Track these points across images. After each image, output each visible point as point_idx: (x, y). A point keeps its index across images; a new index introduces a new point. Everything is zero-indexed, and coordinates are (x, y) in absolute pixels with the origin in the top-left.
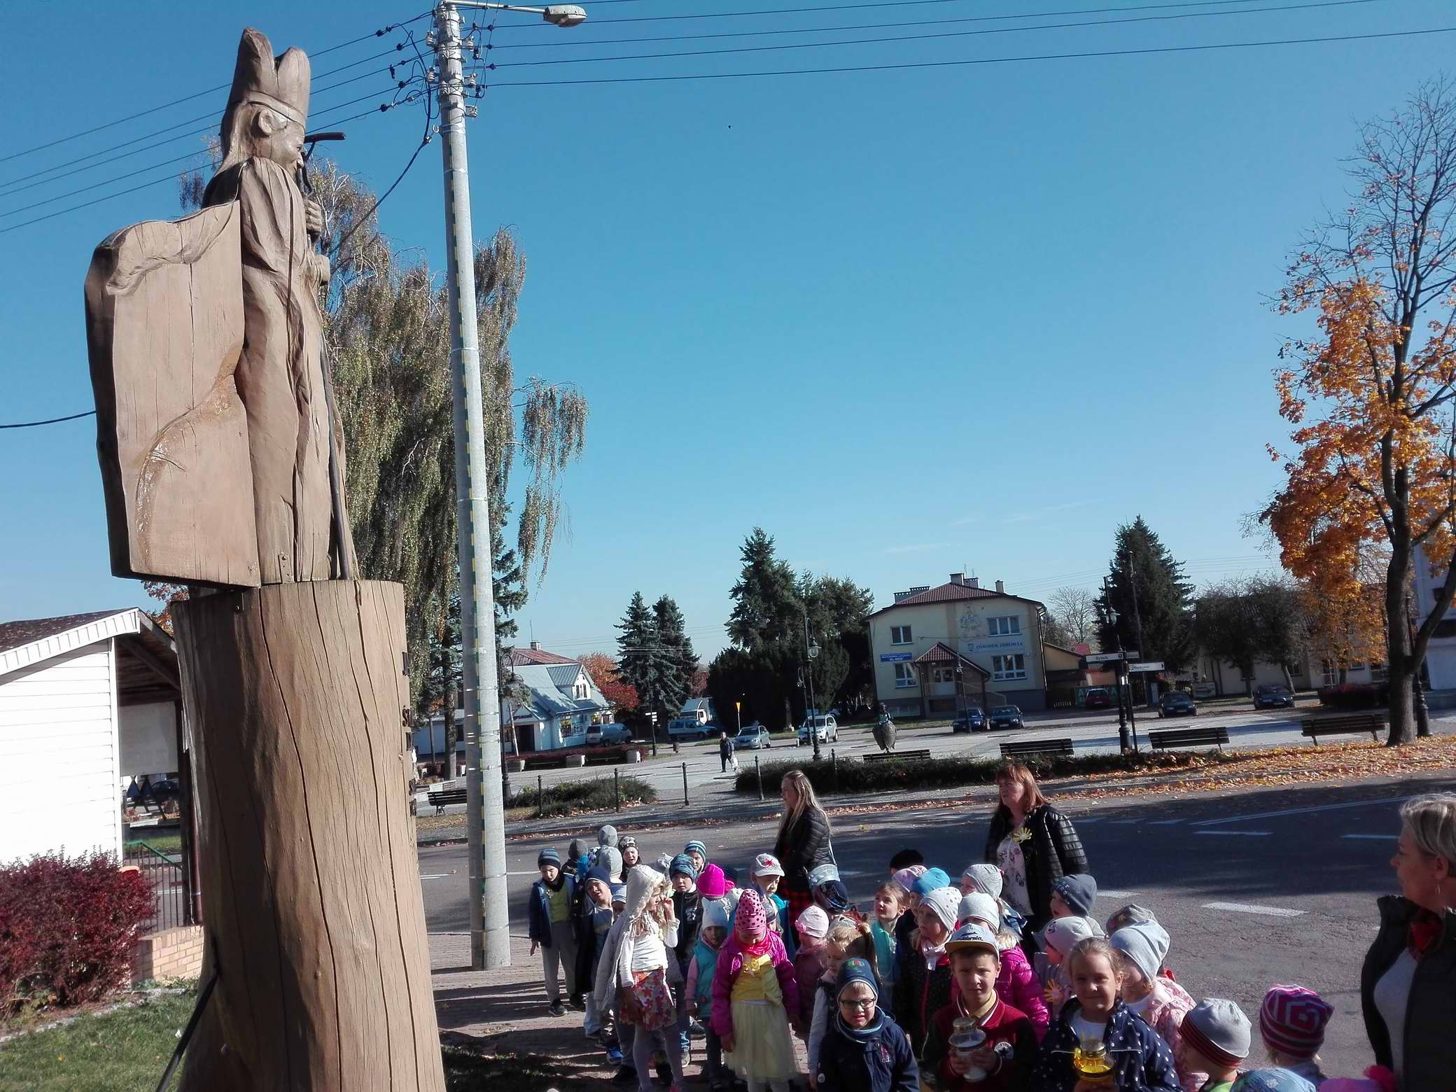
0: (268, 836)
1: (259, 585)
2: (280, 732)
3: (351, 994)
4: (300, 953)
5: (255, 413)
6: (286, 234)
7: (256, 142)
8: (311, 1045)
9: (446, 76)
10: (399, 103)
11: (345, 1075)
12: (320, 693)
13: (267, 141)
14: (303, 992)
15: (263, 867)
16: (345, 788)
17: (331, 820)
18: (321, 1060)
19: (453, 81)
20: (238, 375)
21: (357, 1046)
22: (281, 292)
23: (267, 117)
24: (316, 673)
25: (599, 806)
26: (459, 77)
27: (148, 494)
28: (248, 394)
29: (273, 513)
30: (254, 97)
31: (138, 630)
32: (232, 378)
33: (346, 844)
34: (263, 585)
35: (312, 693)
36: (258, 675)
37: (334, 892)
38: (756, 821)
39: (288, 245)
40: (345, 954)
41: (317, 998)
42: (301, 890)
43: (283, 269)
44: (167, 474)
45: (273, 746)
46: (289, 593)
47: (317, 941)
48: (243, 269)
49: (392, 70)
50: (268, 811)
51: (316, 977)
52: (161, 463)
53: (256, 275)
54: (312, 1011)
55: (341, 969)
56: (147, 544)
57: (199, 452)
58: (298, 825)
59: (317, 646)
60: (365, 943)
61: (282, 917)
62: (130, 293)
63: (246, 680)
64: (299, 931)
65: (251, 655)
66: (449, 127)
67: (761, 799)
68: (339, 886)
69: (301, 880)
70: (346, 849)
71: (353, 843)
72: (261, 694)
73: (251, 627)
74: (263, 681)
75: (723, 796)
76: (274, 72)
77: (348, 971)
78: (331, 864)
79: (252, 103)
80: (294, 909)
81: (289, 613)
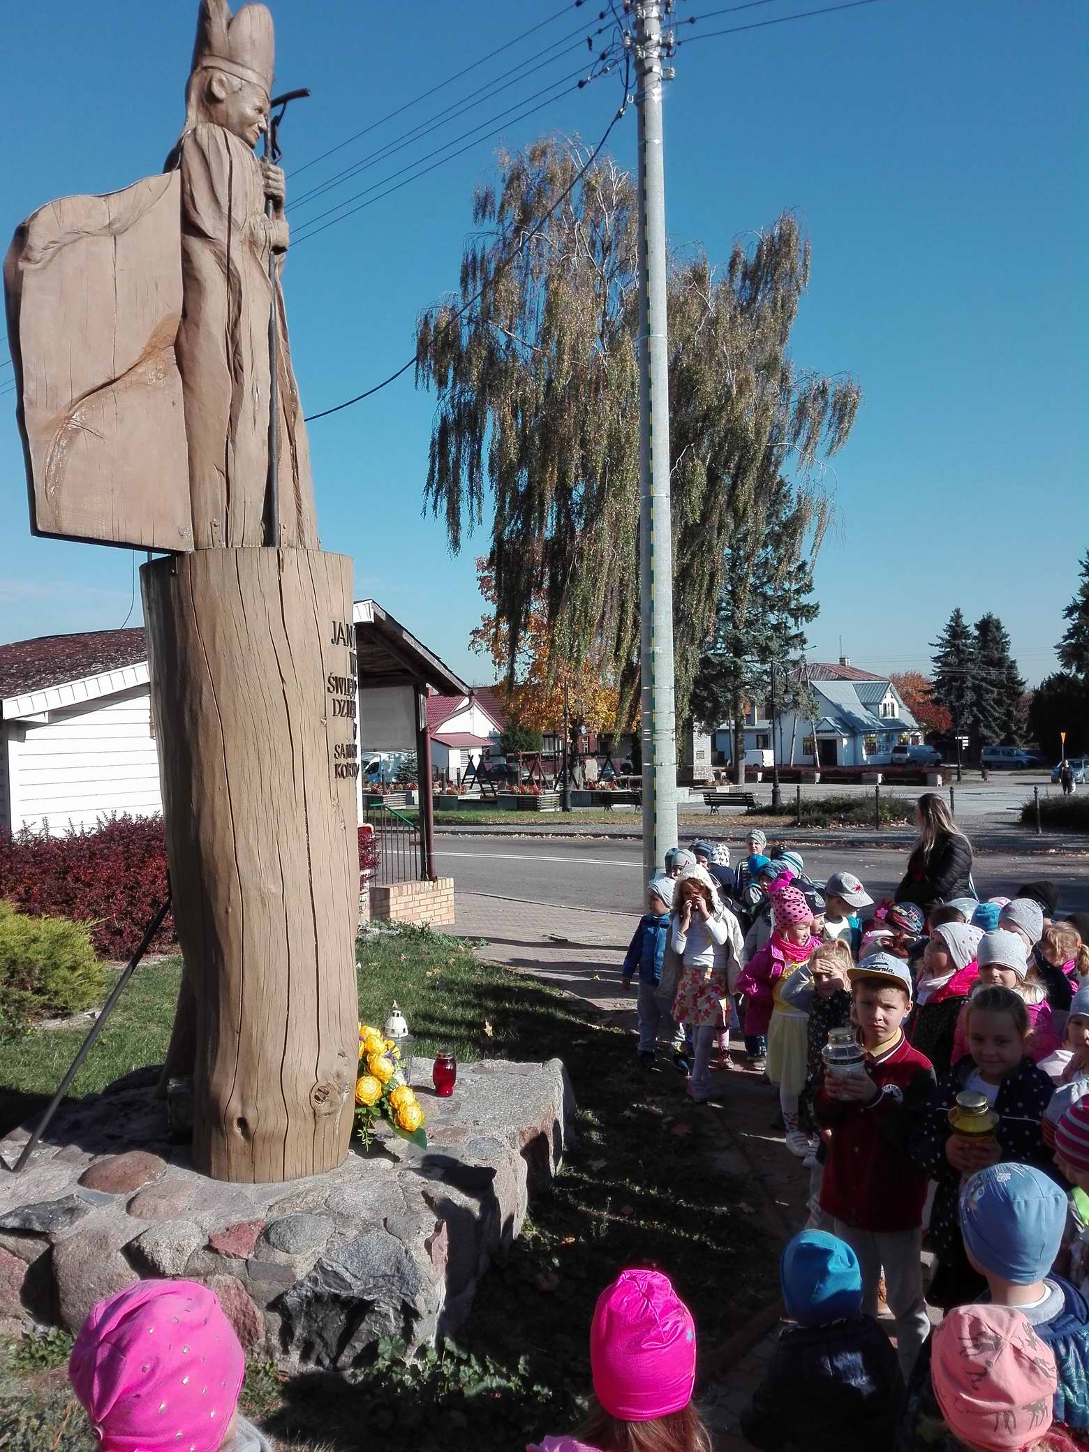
0: (194, 782)
1: (191, 549)
2: (204, 689)
3: (256, 931)
4: (216, 886)
5: (191, 383)
6: (224, 201)
7: (212, 108)
8: (221, 972)
9: (643, 39)
10: (595, 76)
11: (245, 1003)
12: (238, 654)
13: (221, 107)
14: (217, 924)
15: (190, 810)
16: (261, 743)
17: (246, 770)
18: (228, 988)
19: (649, 43)
20: (177, 346)
21: (258, 979)
22: (221, 260)
23: (221, 82)
24: (235, 635)
25: (859, 821)
26: (656, 38)
27: (61, 460)
28: (184, 364)
29: (207, 482)
30: (207, 62)
31: (372, 620)
32: (172, 349)
33: (259, 796)
34: (196, 549)
35: (231, 655)
36: (187, 635)
37: (247, 839)
38: (1025, 854)
39: (226, 211)
40: (253, 894)
41: (227, 928)
42: (219, 832)
43: (221, 236)
44: (83, 440)
45: (198, 700)
46: (214, 561)
47: (230, 881)
48: (183, 239)
49: (590, 41)
50: (194, 760)
51: (227, 912)
52: (77, 431)
53: (196, 244)
54: (222, 942)
55: (248, 907)
56: (57, 506)
57: (121, 420)
58: (218, 775)
59: (236, 608)
60: (273, 888)
61: (203, 856)
62: (44, 268)
63: (178, 640)
64: (217, 871)
65: (182, 616)
66: (644, 95)
67: (1038, 832)
68: (251, 834)
69: (219, 824)
70: (259, 802)
71: (266, 796)
72: (190, 653)
73: (183, 590)
74: (191, 640)
75: (1000, 826)
76: (225, 31)
77: (254, 910)
78: (245, 812)
79: (206, 68)
80: (212, 849)
81: (214, 578)
